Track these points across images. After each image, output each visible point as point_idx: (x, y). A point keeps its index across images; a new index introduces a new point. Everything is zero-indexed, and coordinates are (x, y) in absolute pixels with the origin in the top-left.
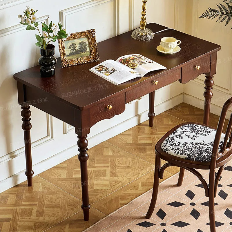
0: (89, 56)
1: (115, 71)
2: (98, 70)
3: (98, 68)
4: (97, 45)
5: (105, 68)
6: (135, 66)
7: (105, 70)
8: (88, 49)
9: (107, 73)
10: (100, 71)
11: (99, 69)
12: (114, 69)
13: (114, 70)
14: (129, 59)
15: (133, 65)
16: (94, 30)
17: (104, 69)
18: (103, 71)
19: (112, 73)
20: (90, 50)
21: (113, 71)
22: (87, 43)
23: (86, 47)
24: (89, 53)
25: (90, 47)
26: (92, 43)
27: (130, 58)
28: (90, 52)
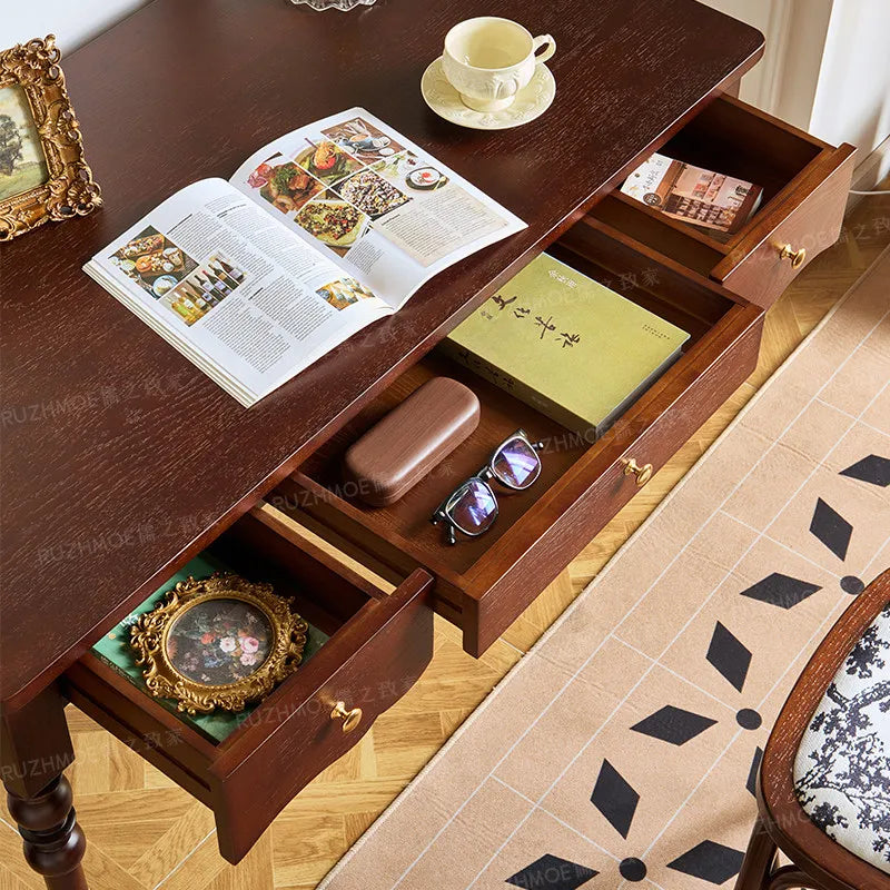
0: (37, 189)
1: (234, 286)
2: (135, 271)
3: (134, 258)
4: (75, 124)
5: (177, 260)
6: (345, 230)
7: (177, 274)
8: (29, 153)
9: (189, 303)
10: (147, 278)
11: (142, 264)
12: (228, 268)
13: (224, 274)
14: (305, 167)
15: (332, 220)
16: (50, 43)
17: (168, 267)
18: (167, 284)
19: (219, 296)
20: (40, 152)
21: (221, 285)
22: (19, 118)
23: (16, 139)
24: (35, 175)
25: (38, 139)
26: (45, 116)
27: (312, 155)
28: (43, 164)
